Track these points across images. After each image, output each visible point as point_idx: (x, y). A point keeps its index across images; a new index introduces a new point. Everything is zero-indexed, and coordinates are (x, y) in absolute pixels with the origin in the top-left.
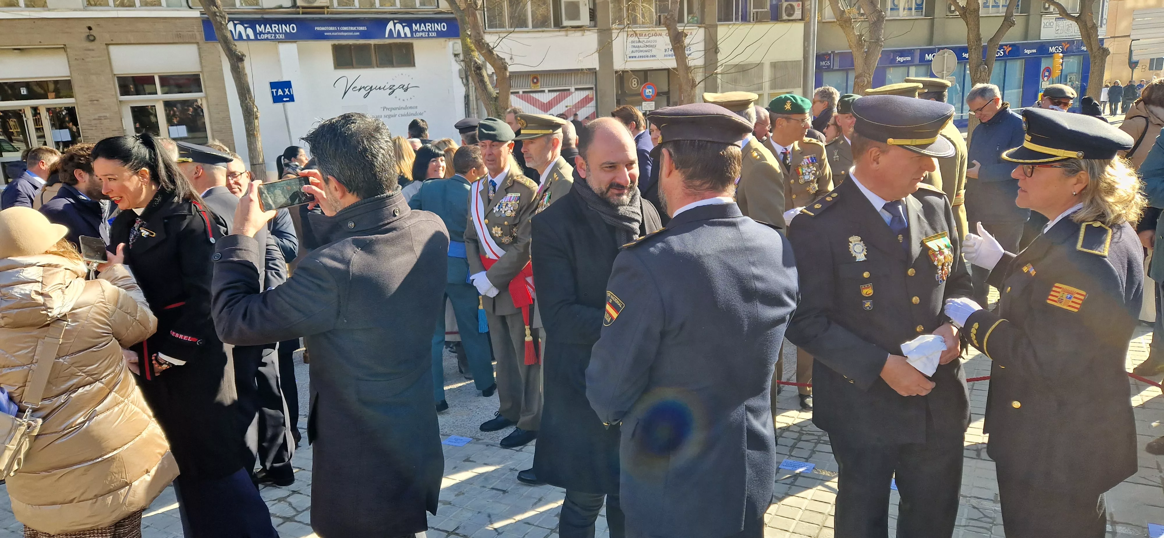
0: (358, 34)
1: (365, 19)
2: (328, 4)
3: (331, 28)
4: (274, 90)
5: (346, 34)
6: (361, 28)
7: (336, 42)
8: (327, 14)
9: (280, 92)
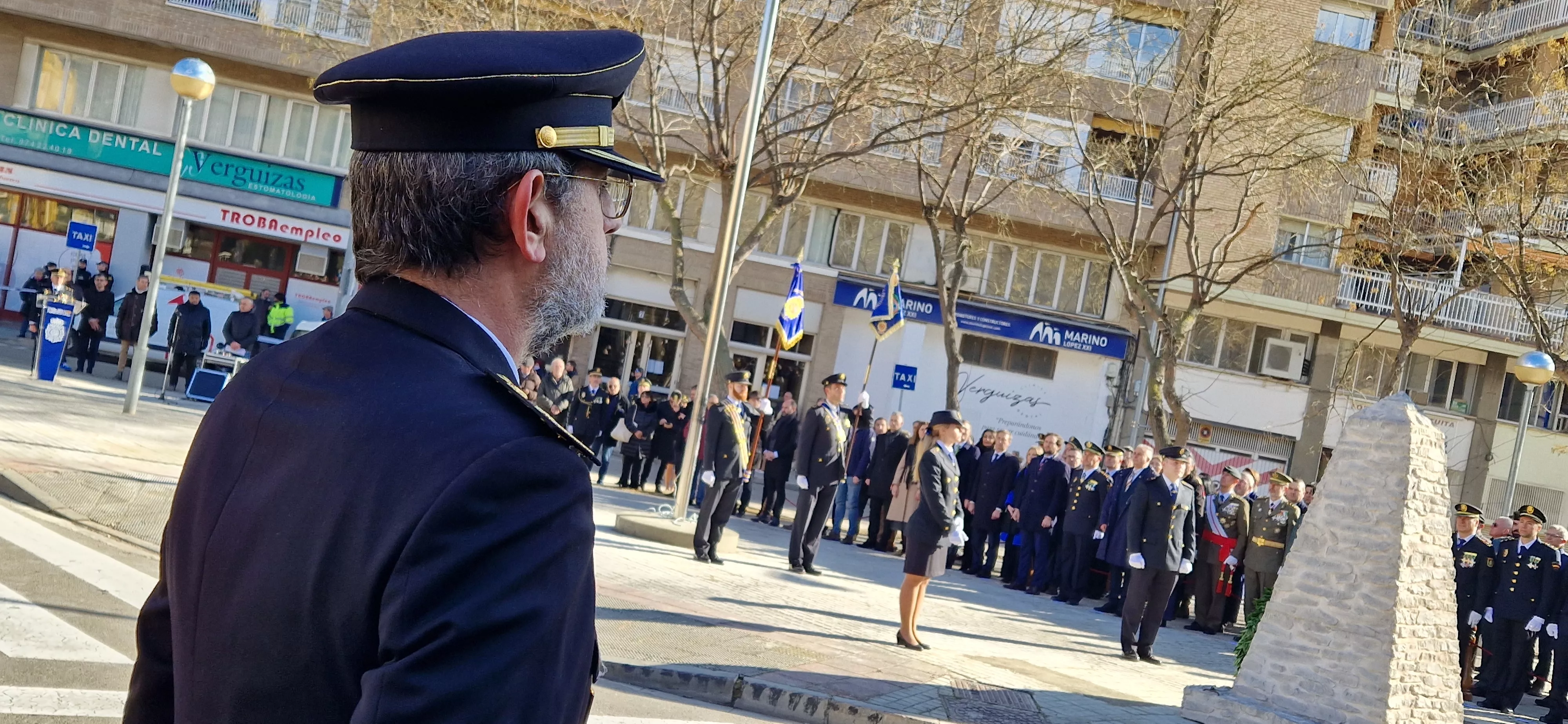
0: (998, 329)
1: (1011, 314)
2: (976, 291)
3: (970, 317)
4: (898, 374)
5: (984, 326)
6: (1004, 324)
7: (969, 332)
8: (972, 300)
9: (903, 377)
